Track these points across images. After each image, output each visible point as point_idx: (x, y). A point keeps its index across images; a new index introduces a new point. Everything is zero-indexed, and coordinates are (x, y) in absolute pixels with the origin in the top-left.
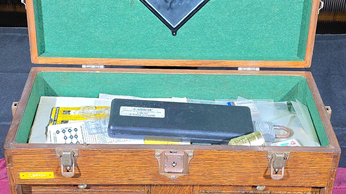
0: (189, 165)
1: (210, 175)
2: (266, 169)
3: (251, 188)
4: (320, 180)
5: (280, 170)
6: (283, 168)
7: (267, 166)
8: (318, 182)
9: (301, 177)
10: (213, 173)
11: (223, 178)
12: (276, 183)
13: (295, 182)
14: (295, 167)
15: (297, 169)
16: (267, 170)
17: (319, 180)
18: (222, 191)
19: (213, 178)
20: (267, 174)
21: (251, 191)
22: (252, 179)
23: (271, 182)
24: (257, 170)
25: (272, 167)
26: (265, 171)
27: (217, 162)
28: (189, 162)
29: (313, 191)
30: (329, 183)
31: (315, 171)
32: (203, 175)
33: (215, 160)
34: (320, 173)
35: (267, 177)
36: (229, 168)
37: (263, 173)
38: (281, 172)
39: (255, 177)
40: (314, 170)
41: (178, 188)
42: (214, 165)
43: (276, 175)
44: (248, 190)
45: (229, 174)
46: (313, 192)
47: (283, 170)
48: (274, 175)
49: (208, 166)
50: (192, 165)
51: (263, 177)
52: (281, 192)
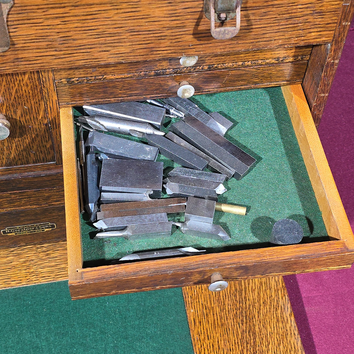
0: (9, 23)
1: (66, 45)
2: (197, 16)
3: (169, 64)
4: (319, 29)
5: (232, 15)
6: (238, 10)
7: (200, 9)
8: (313, 34)
9: (277, 28)
10: (74, 40)
11: (100, 47)
12: (221, 47)
13: (265, 39)
14: (265, 4)
15: (269, 9)
16: (200, 19)
17: (316, 30)
18: (105, 76)
19: (75, 52)
20: (201, 28)
21: (168, 70)
22: (168, 43)
23: (210, 45)
24: (178, 22)
25: (212, 11)
26: (196, 21)
27: (77, 11)
28: (5, 16)
29: (297, 54)
30: (337, 34)
31: (309, 9)
32: (49, 46)
33: (71, 4)
34: (321, 13)
35: (200, 35)
36: (109, 22)
37: (190, 26)
38: (234, 19)
39: (174, 38)
40: (307, 8)
41: (4, 80)
42: (72, 18)
43: (222, 29)
44: (161, 68)
45: (113, 38)
46: (298, 56)
47: (238, 13)
48: (218, 29)
49: (58, 21)
50: (15, 23)
51: (192, 36)
52: (231, 64)
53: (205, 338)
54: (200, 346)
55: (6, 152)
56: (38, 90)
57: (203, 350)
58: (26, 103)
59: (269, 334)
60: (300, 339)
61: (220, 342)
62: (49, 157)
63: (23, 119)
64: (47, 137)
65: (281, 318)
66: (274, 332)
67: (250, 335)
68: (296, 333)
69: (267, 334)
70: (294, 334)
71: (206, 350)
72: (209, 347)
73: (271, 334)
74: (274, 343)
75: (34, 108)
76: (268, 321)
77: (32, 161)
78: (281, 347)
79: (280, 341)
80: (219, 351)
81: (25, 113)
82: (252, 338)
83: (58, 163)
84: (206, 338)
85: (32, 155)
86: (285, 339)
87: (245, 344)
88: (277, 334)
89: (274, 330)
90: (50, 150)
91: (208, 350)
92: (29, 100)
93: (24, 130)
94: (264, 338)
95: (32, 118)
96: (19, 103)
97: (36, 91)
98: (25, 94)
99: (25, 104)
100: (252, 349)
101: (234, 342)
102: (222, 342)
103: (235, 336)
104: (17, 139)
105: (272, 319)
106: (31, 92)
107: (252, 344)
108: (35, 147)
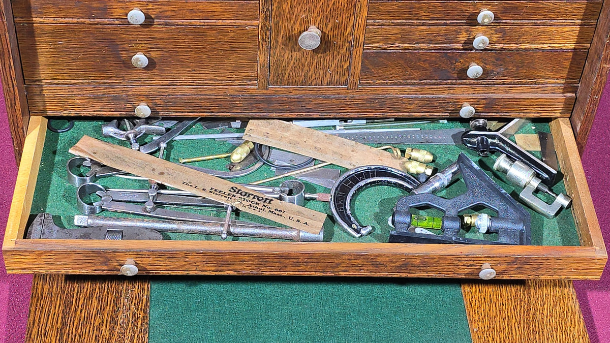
53: (476, 291)
54: (471, 298)
55: (306, 68)
56: (353, 5)
57: (474, 301)
58: (339, 16)
59: (544, 296)
60: (578, 303)
61: (492, 296)
62: (343, 79)
63: (331, 34)
64: (347, 56)
65: (559, 283)
66: (550, 294)
67: (524, 294)
68: (574, 297)
69: (543, 295)
70: (572, 298)
71: (477, 301)
72: (480, 300)
73: (547, 296)
74: (550, 304)
75: (344, 23)
76: (545, 284)
77: (326, 83)
78: (557, 308)
79: (556, 302)
80: (490, 304)
81: (335, 27)
82: (527, 297)
83: (349, 88)
84: (478, 291)
85: (328, 75)
86: (562, 302)
87: (519, 301)
88: (553, 296)
89: (551, 292)
90: (345, 72)
91: (479, 302)
92: (342, 14)
93: (329, 45)
94: (540, 299)
95: (339, 34)
96: (333, 16)
97: (350, 5)
98: (340, 7)
99: (337, 17)
100: (526, 306)
101: (507, 298)
102: (495, 296)
103: (509, 293)
104: (320, 55)
105: (548, 283)
106: (346, 5)
107: (526, 302)
108: (333, 66)
